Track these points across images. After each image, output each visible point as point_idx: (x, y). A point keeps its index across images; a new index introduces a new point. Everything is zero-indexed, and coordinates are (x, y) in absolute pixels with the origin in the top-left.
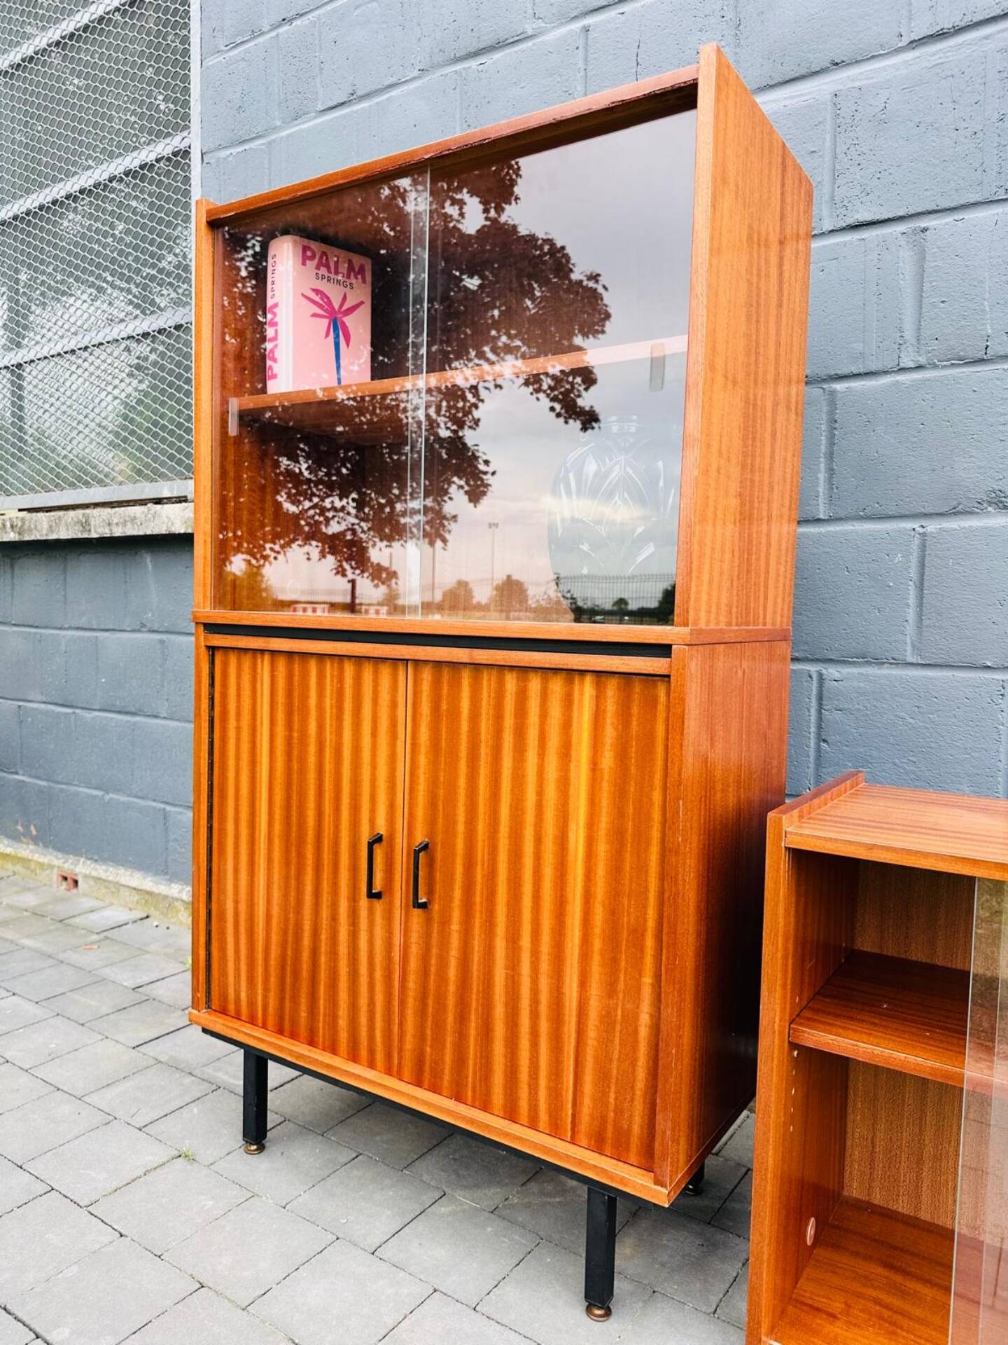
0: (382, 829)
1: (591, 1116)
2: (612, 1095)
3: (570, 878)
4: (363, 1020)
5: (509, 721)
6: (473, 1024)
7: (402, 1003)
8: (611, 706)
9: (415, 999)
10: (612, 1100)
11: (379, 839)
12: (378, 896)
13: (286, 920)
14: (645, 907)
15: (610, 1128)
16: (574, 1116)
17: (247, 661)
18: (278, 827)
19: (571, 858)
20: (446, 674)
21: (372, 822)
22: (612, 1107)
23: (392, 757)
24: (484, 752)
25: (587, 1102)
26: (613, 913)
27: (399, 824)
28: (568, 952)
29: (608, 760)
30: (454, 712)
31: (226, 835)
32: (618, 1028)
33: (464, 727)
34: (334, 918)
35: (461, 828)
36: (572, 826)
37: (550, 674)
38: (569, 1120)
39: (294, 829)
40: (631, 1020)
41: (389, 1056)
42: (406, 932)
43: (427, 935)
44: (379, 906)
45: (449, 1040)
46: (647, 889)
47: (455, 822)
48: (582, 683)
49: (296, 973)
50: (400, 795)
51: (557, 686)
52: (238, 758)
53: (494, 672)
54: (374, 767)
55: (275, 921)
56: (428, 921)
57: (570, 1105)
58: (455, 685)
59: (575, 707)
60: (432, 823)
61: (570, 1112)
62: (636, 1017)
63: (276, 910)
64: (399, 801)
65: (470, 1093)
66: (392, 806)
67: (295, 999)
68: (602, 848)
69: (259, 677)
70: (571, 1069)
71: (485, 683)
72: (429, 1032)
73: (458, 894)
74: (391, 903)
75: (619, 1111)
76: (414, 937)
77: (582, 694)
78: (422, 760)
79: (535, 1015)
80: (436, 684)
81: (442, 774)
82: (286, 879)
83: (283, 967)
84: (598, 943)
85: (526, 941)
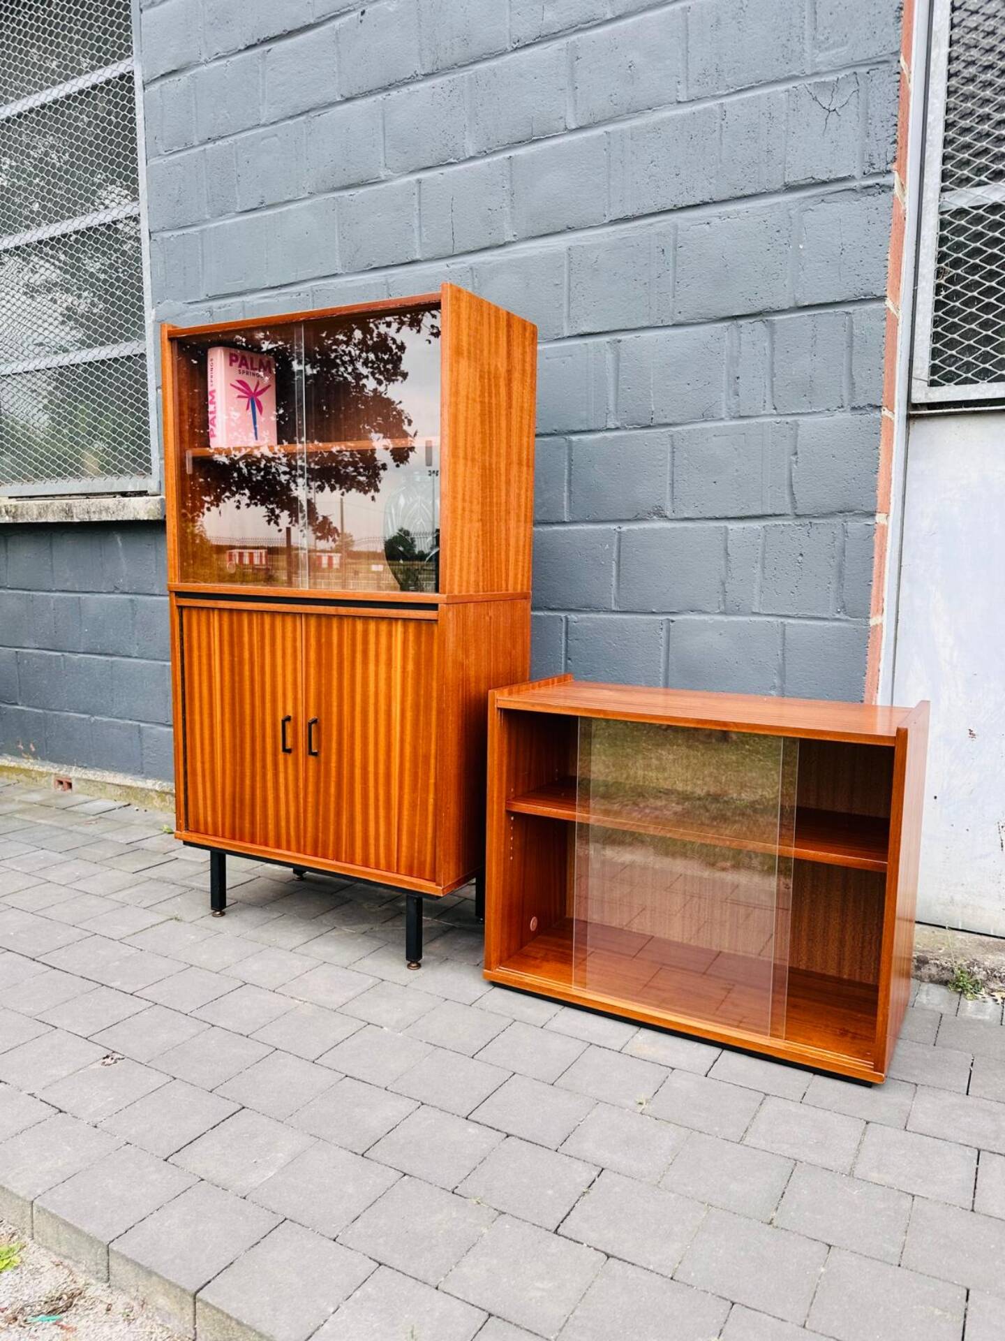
0: (290, 713)
1: (406, 857)
2: (416, 844)
3: (393, 732)
4: (283, 824)
5: (359, 647)
6: (344, 817)
7: (305, 810)
8: (411, 638)
9: (312, 807)
10: (416, 847)
11: (286, 719)
12: (289, 751)
13: (235, 771)
14: (430, 742)
15: (416, 861)
16: (398, 858)
17: (203, 615)
18: (227, 716)
19: (393, 721)
20: (324, 620)
21: (284, 709)
22: (416, 850)
23: (295, 670)
24: (346, 664)
25: (404, 849)
26: (414, 748)
27: (301, 709)
28: (392, 772)
29: (410, 667)
30: (329, 644)
31: (194, 723)
32: (418, 808)
33: (335, 651)
34: (264, 767)
35: (335, 709)
36: (393, 703)
37: (380, 620)
38: (395, 861)
39: (237, 716)
40: (425, 803)
41: (298, 842)
42: (306, 771)
43: (318, 771)
44: (290, 757)
45: (332, 828)
46: (431, 734)
47: (331, 705)
48: (396, 625)
49: (242, 802)
50: (300, 692)
51: (384, 627)
52: (200, 675)
53: (350, 620)
54: (284, 676)
55: (228, 772)
56: (318, 763)
57: (396, 853)
58: (329, 628)
59: (393, 638)
60: (318, 707)
61: (396, 856)
62: (427, 800)
63: (228, 766)
64: (300, 696)
65: (344, 856)
66: (295, 699)
67: (242, 817)
68: (409, 714)
69: (212, 625)
70: (396, 833)
71: (345, 626)
72: (320, 825)
73: (334, 745)
74: (297, 756)
75: (420, 852)
76: (310, 772)
77: (396, 631)
78: (312, 671)
79: (377, 808)
80: (319, 626)
81: (323, 678)
82: (234, 746)
83: (234, 799)
84: (407, 765)
85: (371, 768)
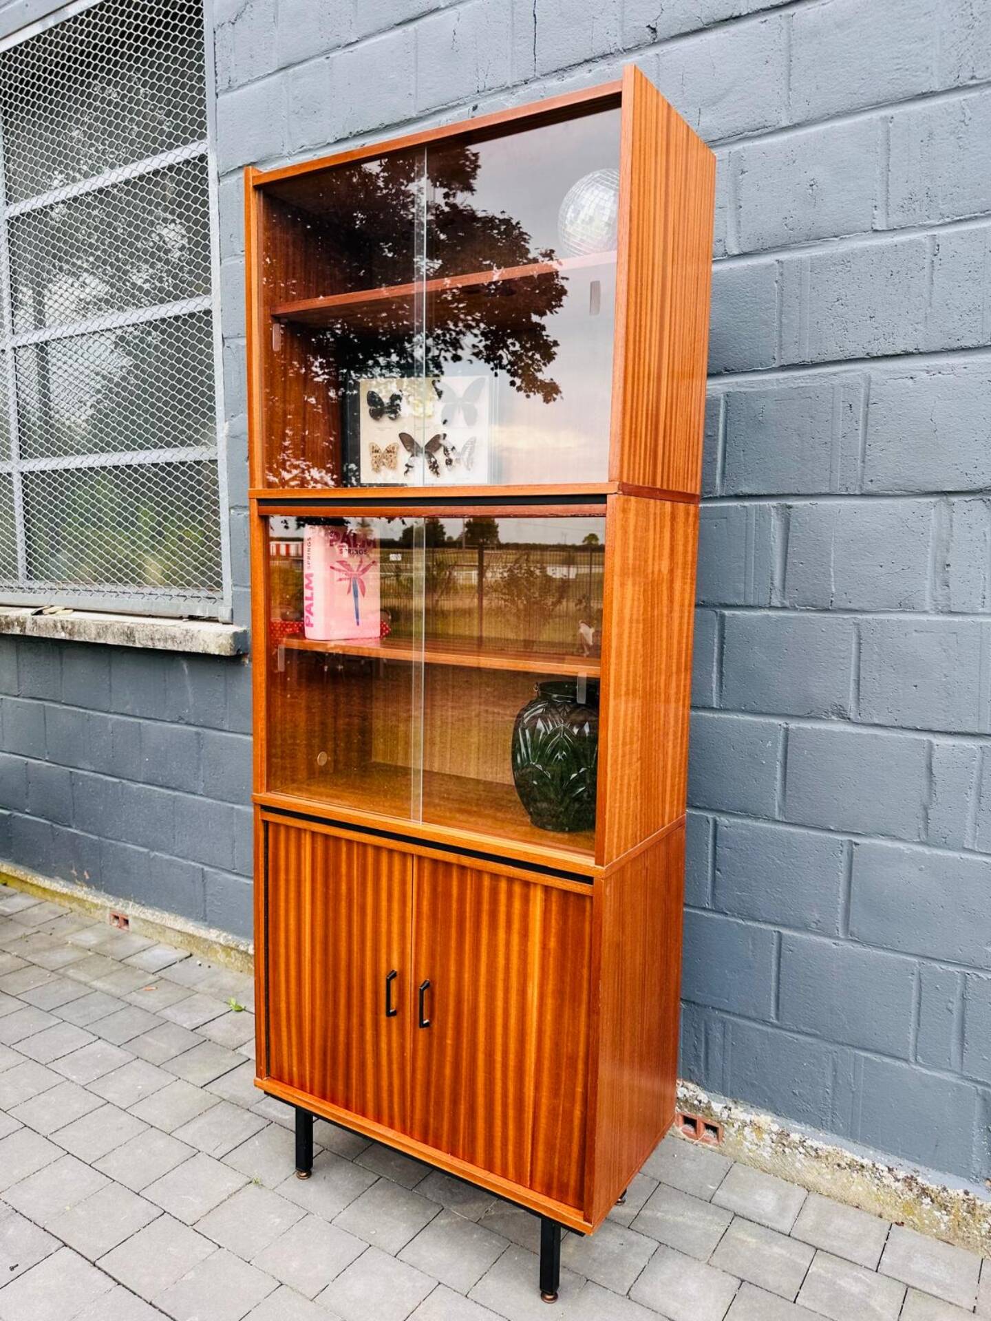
0: (396, 966)
1: (543, 1172)
2: (557, 1160)
3: (528, 1018)
4: (385, 1095)
5: (486, 907)
6: (463, 1107)
7: (413, 1088)
8: (555, 907)
9: (422, 1086)
10: (556, 1163)
11: (393, 975)
12: (394, 1014)
13: (326, 1022)
15: (555, 1181)
16: (532, 1172)
17: (293, 836)
18: (318, 956)
19: (528, 1005)
20: (441, 869)
21: (389, 962)
22: (556, 1167)
23: (403, 918)
24: (469, 925)
25: (540, 1163)
26: (557, 1045)
27: (408, 967)
28: (527, 1067)
29: (552, 944)
30: (448, 895)
31: (279, 956)
32: (560, 1118)
33: (454, 906)
34: (362, 1024)
35: (452, 975)
36: (530, 985)
37: (513, 882)
38: (528, 1173)
39: (331, 959)
40: (569, 1113)
41: (403, 1122)
42: (415, 1041)
43: (429, 1046)
44: (394, 1019)
45: (446, 1116)
47: (448, 970)
48: (535, 891)
49: (334, 1059)
50: (409, 946)
51: (518, 891)
52: (287, 902)
53: (475, 874)
54: (389, 924)
55: (318, 1020)
56: (431, 1034)
57: (529, 1165)
58: (448, 875)
59: (531, 904)
60: (432, 969)
61: (529, 1169)
62: (571, 1113)
63: (318, 1013)
64: (408, 951)
65: (461, 1151)
66: (402, 954)
67: (335, 1077)
68: (550, 1001)
69: (303, 846)
70: (530, 1141)
71: (469, 878)
72: (432, 1108)
73: (451, 1019)
74: (403, 1021)
75: (561, 1170)
76: (420, 1045)
77: (535, 896)
78: (425, 924)
79: (505, 1105)
80: (434, 875)
81: (438, 936)
82: (326, 993)
83: (325, 1054)
84: (546, 1064)
85: (498, 1057)
